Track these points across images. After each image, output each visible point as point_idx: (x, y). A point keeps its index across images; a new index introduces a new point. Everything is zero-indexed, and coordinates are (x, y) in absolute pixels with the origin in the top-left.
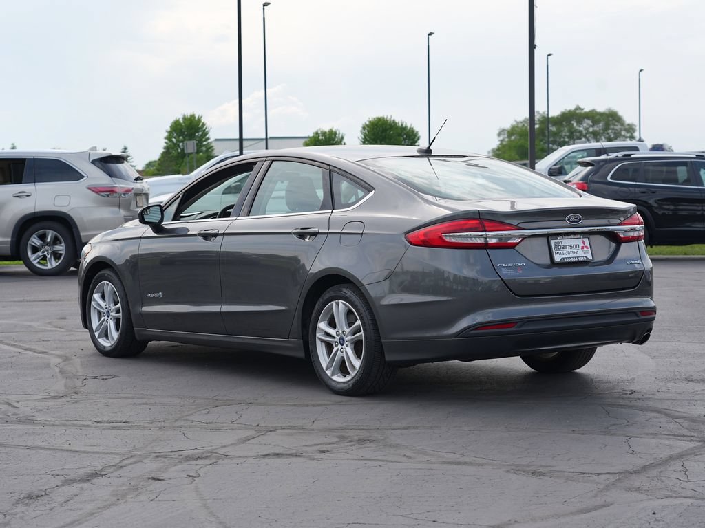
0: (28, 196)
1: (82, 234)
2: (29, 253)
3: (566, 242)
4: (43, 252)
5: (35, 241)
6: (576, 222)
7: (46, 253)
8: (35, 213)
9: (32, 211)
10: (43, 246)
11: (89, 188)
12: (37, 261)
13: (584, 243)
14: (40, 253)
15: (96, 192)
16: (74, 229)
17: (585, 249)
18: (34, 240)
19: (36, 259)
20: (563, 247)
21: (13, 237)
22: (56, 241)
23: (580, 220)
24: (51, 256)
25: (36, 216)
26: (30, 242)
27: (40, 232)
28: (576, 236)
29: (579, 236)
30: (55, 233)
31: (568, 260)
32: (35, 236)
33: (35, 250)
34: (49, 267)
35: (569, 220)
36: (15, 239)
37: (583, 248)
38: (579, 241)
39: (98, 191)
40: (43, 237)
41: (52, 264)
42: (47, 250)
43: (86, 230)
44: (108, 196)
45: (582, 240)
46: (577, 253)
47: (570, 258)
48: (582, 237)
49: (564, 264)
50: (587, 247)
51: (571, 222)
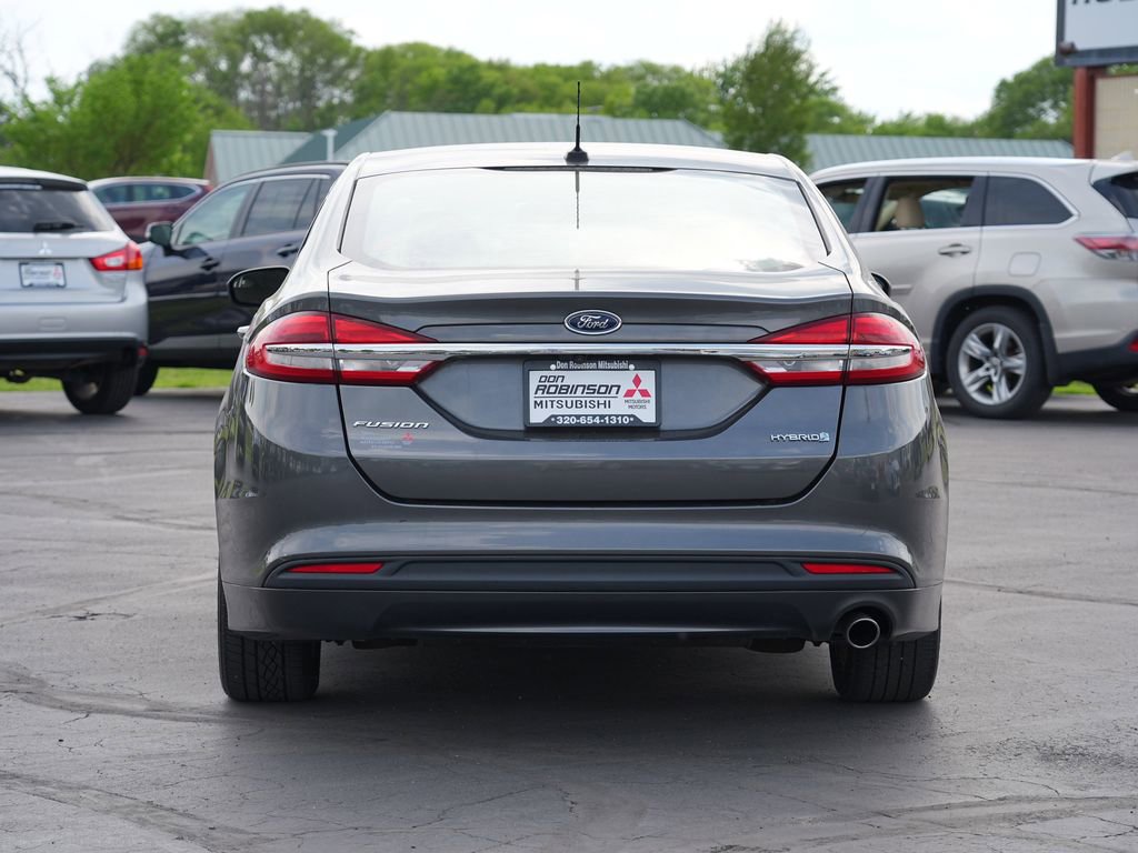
0: (964, 253)
1: (1058, 335)
2: (963, 369)
3: (578, 377)
4: (988, 369)
5: (974, 346)
6: (597, 329)
7: (992, 372)
8: (973, 289)
9: (968, 284)
10: (988, 358)
11: (1079, 241)
12: (977, 386)
13: (637, 381)
14: (981, 372)
15: (1091, 248)
16: (1042, 325)
17: (637, 396)
18: (972, 344)
19: (973, 383)
20: (566, 389)
21: (934, 336)
22: (1012, 349)
23: (612, 324)
24: (1000, 380)
25: (976, 294)
26: (964, 348)
27: (984, 328)
28: (615, 365)
29: (624, 365)
30: (1009, 331)
31: (570, 421)
32: (974, 336)
33: (975, 364)
34: (995, 400)
35: (573, 324)
36: (937, 341)
38: (624, 378)
39: (1092, 246)
40: (987, 340)
41: (1002, 394)
42: (995, 367)
43: (1065, 327)
44: (1113, 256)
45: (632, 374)
46: (607, 405)
47: (578, 417)
48: (632, 367)
49: (551, 431)
50: (644, 393)
51: (585, 329)
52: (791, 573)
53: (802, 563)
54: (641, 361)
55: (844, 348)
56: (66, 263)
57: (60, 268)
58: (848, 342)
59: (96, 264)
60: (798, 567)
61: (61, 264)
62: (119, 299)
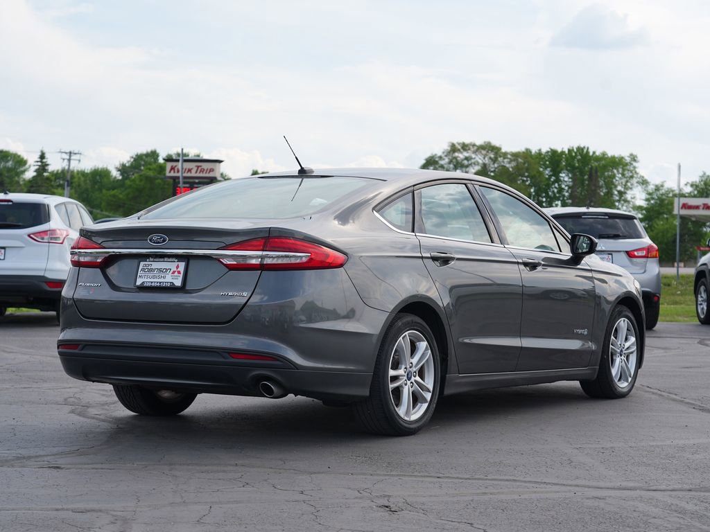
3: (156, 265)
6: (159, 243)
13: (178, 267)
20: (151, 270)
23: (164, 241)
28: (170, 260)
29: (174, 260)
31: (149, 284)
35: (151, 240)
37: (174, 272)
38: (172, 265)
45: (176, 264)
46: (164, 277)
47: (152, 282)
48: (176, 260)
49: (143, 288)
50: (179, 272)
51: (154, 243)
52: (224, 357)
53: (229, 353)
54: (179, 257)
55: (260, 253)
56: (613, 253)
57: (610, 256)
58: (263, 250)
59: (630, 254)
60: (227, 355)
61: (611, 254)
62: (643, 271)
